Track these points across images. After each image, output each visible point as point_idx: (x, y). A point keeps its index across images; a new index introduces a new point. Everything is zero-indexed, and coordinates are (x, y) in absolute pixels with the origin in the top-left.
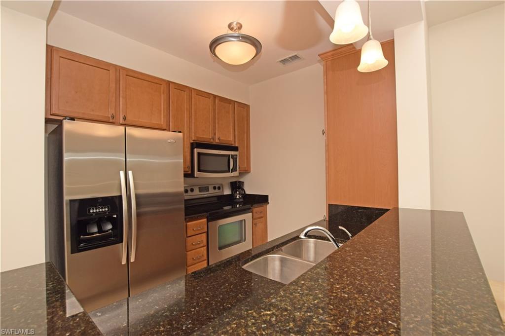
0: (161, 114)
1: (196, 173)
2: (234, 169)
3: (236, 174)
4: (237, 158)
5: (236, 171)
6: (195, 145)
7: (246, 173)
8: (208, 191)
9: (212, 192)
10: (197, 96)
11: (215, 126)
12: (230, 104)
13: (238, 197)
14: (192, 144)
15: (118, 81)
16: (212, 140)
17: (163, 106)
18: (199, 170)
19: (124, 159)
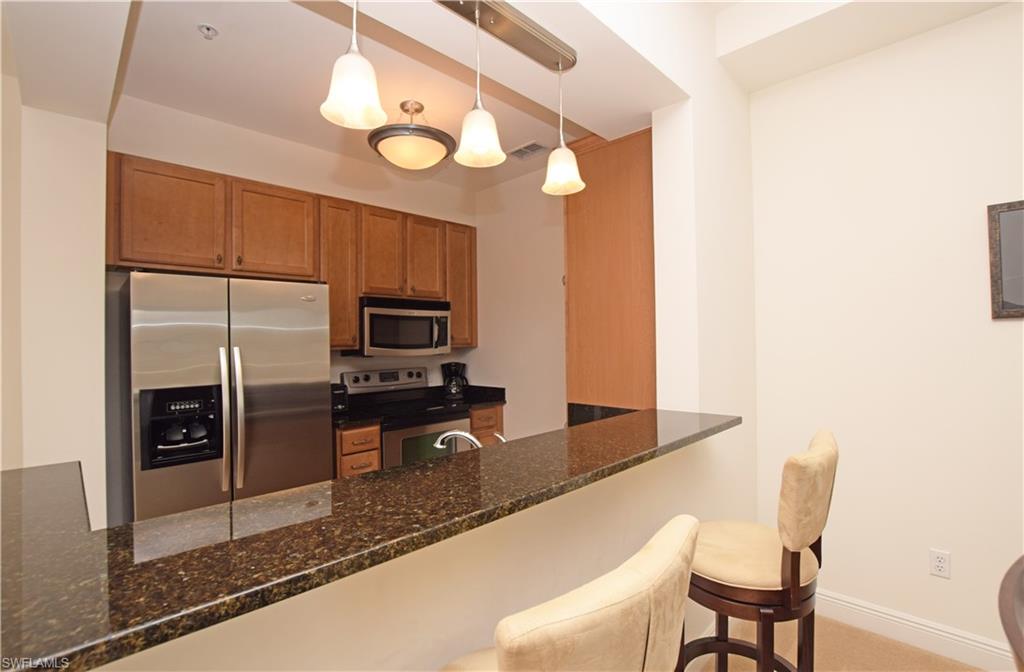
0: (303, 251)
1: (368, 349)
2: (442, 342)
3: (446, 349)
4: (446, 323)
5: (446, 344)
6: (367, 301)
7: (466, 348)
8: (397, 379)
9: (404, 382)
10: (371, 217)
11: (404, 268)
12: (436, 227)
13: (453, 391)
14: (361, 299)
15: (228, 201)
16: (399, 293)
17: (308, 236)
18: (372, 344)
19: (226, 326)
